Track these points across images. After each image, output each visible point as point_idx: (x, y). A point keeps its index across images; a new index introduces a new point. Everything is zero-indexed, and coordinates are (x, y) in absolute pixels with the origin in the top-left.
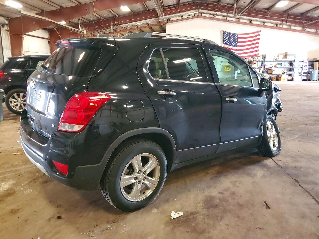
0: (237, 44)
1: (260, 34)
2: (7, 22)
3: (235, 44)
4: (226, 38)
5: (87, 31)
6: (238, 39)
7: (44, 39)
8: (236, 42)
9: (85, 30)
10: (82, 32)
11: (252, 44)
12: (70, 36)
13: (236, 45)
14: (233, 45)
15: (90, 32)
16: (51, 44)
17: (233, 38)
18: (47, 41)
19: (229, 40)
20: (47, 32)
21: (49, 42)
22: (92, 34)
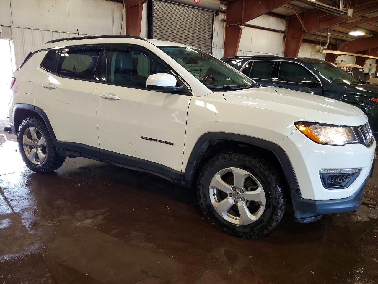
2: (225, 8)
5: (354, 12)
7: (277, 33)
9: (351, 9)
10: (343, 13)
12: (320, 25)
15: (361, 13)
16: (287, 40)
18: (283, 35)
20: (284, 21)
21: (284, 37)
22: (363, 17)
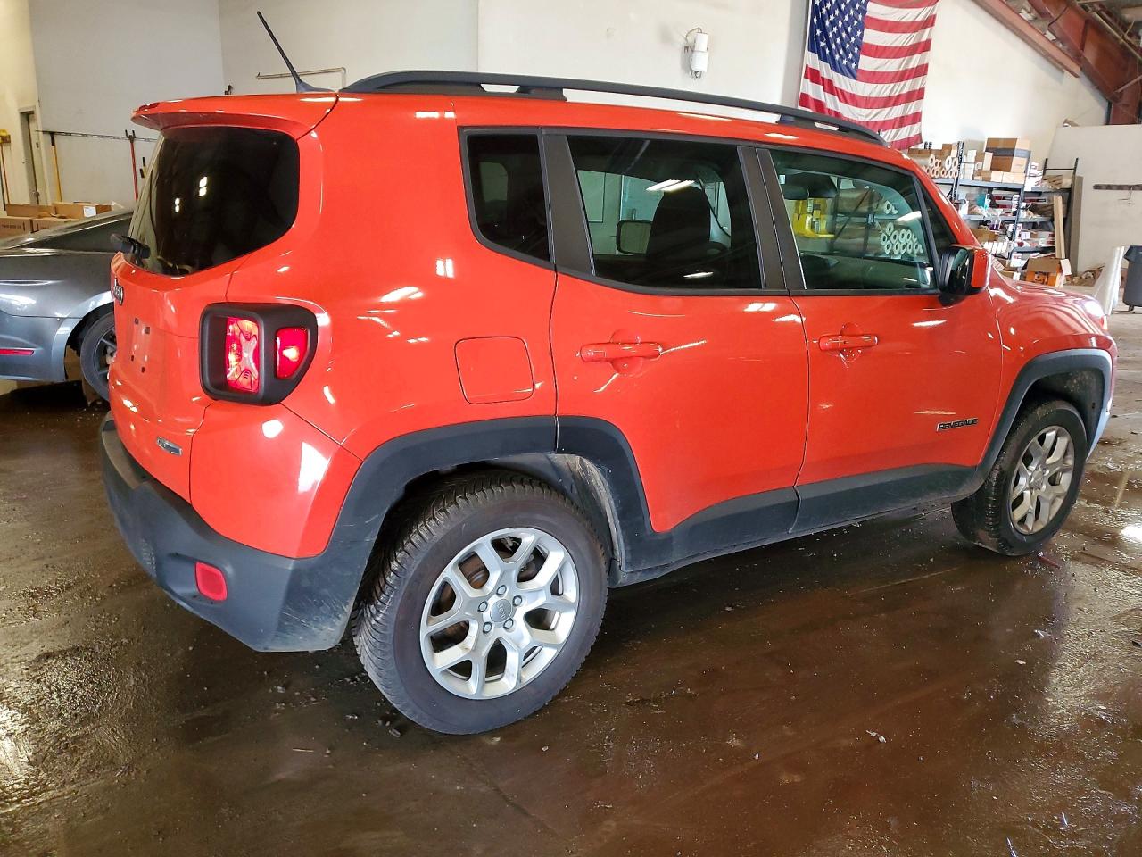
0: (857, 59)
1: (935, 16)
3: (852, 61)
4: (824, 10)
6: (866, 31)
8: (856, 49)
11: (904, 72)
13: (854, 65)
14: (845, 62)
17: (847, 18)
19: (833, 24)
